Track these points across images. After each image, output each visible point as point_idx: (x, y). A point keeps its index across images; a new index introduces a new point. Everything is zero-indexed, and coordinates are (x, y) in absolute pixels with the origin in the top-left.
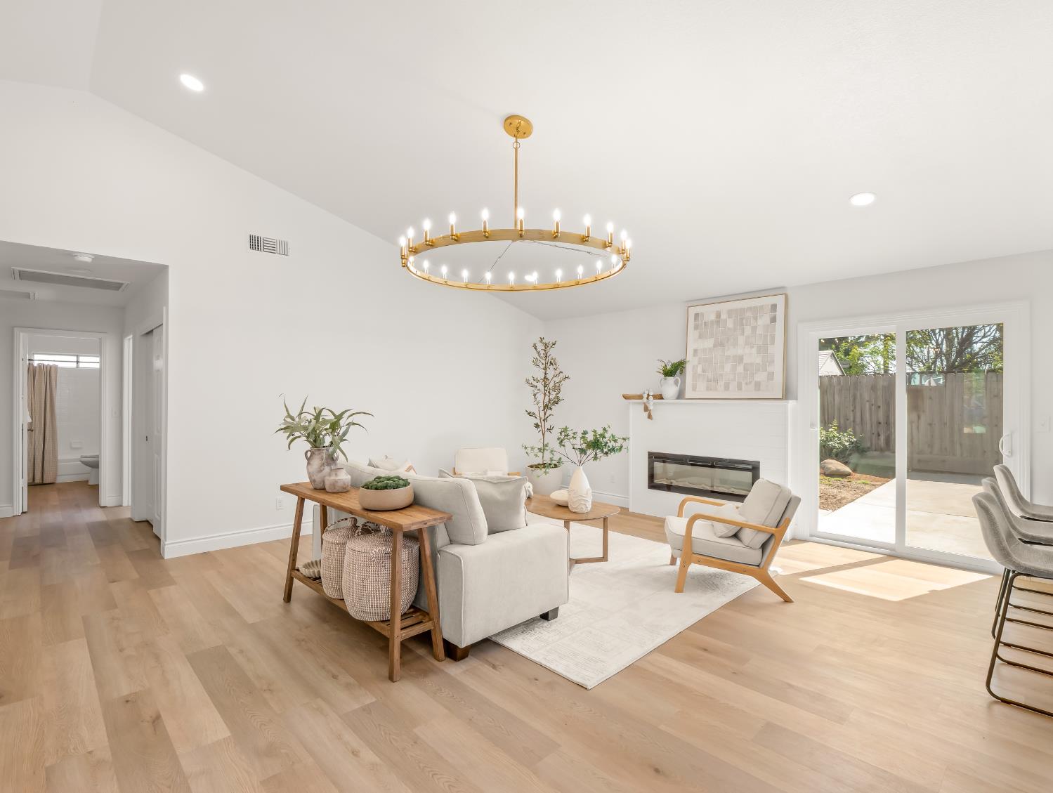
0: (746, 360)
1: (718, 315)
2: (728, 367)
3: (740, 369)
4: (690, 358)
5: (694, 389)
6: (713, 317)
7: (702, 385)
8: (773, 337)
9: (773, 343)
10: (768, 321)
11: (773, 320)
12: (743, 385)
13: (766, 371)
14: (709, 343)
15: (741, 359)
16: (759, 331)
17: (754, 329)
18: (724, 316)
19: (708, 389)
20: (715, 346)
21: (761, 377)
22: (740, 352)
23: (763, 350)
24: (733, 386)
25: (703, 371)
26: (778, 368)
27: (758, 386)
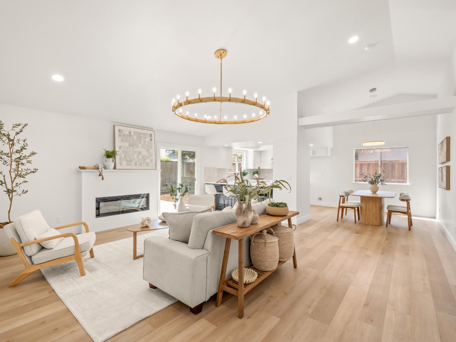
0: (142, 154)
1: (130, 133)
2: (135, 156)
3: (140, 157)
4: (117, 149)
5: (121, 164)
6: (127, 133)
7: (125, 163)
8: (151, 146)
9: (151, 148)
10: (149, 140)
11: (151, 140)
12: (142, 164)
13: (150, 158)
14: (127, 144)
15: (140, 153)
16: (147, 143)
17: (145, 142)
18: (132, 134)
19: (128, 165)
20: (129, 146)
21: (148, 161)
22: (140, 150)
23: (148, 150)
24: (138, 164)
25: (125, 156)
26: (153, 158)
27: (147, 164)
